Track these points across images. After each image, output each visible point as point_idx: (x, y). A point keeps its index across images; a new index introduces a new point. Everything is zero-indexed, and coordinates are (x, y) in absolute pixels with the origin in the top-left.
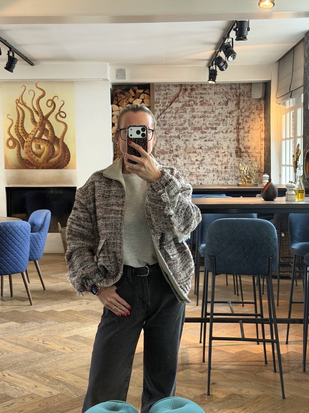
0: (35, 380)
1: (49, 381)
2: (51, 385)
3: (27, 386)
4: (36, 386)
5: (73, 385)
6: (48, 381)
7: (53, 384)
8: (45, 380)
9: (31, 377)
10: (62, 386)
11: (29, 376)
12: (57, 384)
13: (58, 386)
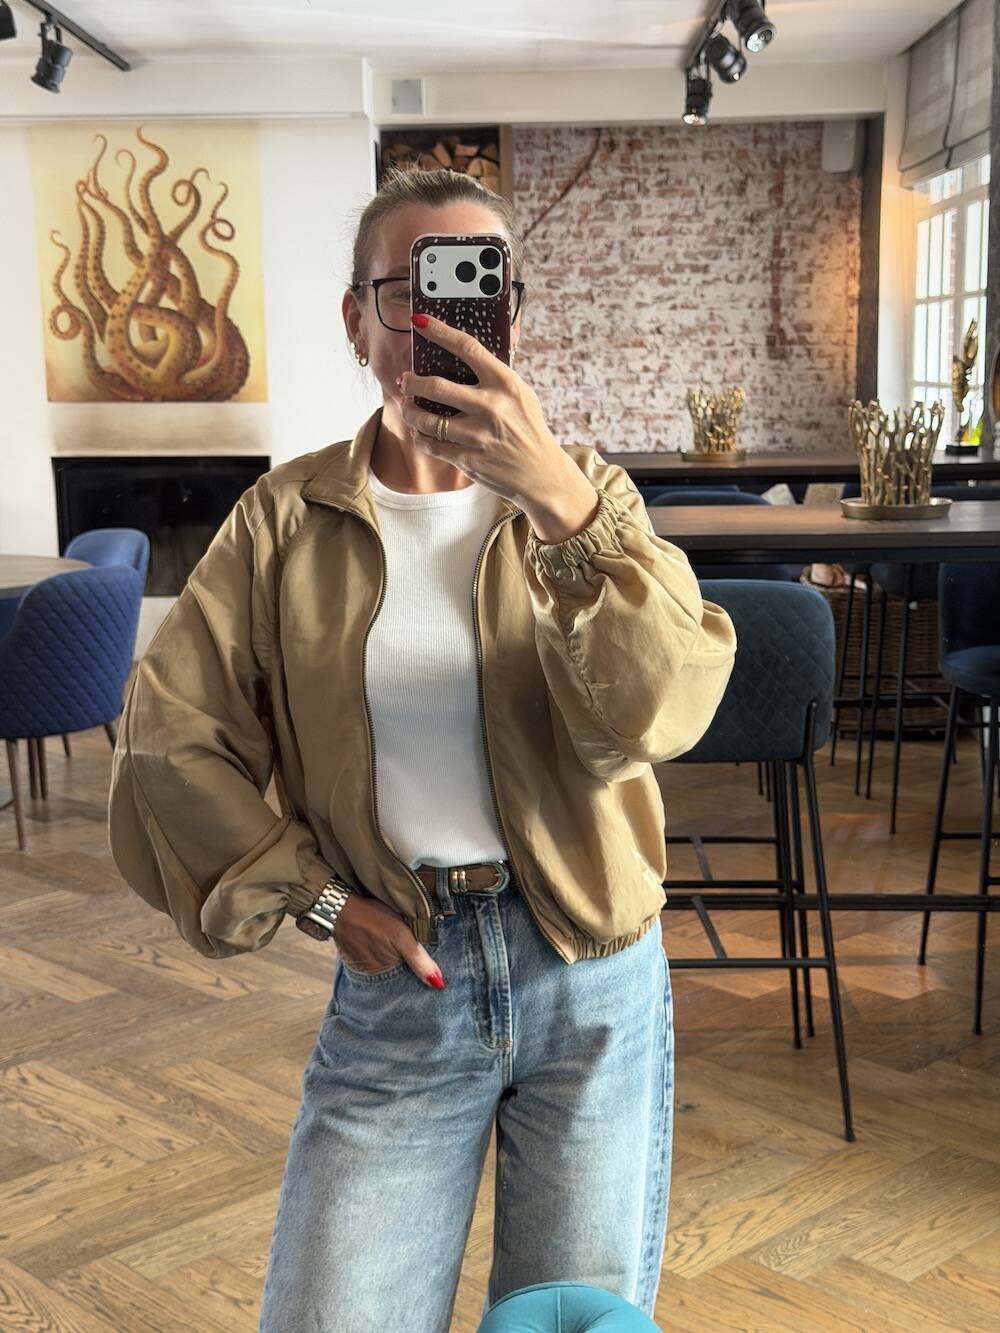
0: (122, 1096)
1: (165, 1100)
2: (172, 1116)
3: (94, 1119)
4: (122, 1118)
5: (240, 1114)
6: (161, 1098)
7: (177, 1112)
8: (152, 1098)
9: (109, 1087)
10: (205, 1120)
11: (102, 1080)
12: (189, 1113)
13: (194, 1120)
